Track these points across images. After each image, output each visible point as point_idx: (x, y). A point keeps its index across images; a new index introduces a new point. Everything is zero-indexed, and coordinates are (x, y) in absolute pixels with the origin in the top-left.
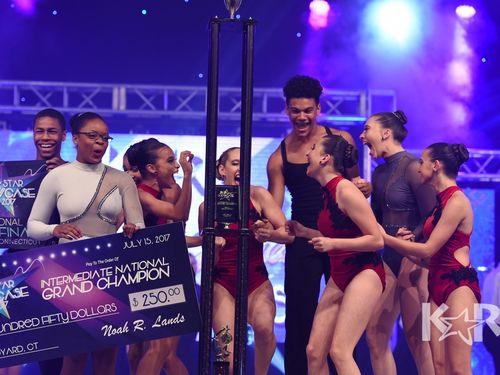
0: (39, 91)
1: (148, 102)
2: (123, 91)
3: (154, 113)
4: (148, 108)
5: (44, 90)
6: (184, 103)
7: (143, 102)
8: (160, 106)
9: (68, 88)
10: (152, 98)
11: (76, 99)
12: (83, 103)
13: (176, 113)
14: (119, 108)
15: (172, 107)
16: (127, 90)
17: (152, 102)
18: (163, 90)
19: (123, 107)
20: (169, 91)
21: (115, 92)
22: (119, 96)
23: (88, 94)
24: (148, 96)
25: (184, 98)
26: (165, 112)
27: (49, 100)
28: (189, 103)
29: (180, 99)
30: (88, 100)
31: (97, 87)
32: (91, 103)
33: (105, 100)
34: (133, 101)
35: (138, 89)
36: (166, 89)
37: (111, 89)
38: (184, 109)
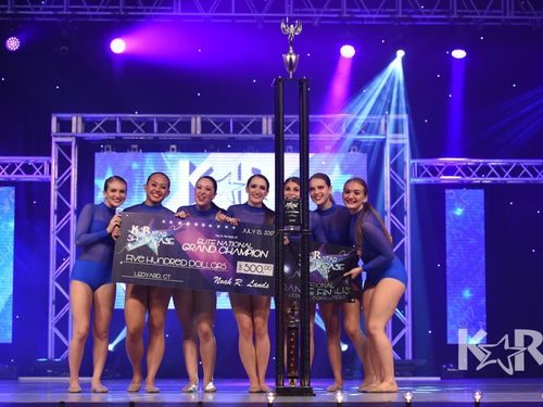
0: (135, 121)
1: (218, 128)
2: (199, 120)
3: (223, 136)
4: (218, 132)
5: (139, 121)
7: (214, 127)
8: (227, 131)
9: (157, 118)
10: (221, 124)
11: (163, 127)
12: (169, 130)
13: (240, 136)
14: (196, 133)
15: (236, 130)
16: (202, 119)
17: (221, 127)
18: (230, 119)
19: (199, 132)
20: (233, 119)
21: (193, 121)
22: (196, 123)
23: (172, 123)
24: (218, 124)
25: (246, 124)
26: (231, 135)
28: (249, 127)
29: (243, 125)
30: (172, 127)
31: (179, 117)
33: (185, 127)
34: (206, 127)
36: (232, 117)
37: (190, 119)
38: (245, 132)
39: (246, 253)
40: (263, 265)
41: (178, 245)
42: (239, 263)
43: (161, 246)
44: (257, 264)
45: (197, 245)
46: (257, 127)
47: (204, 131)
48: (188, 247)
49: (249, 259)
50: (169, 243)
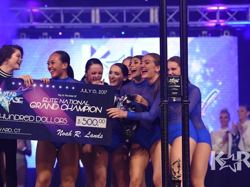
0: (46, 13)
1: (113, 18)
2: (98, 11)
3: (118, 24)
4: (114, 21)
5: (49, 13)
6: (136, 17)
7: (111, 18)
8: (121, 20)
9: (64, 11)
10: (116, 15)
11: (68, 18)
12: (73, 20)
13: (132, 24)
14: (95, 22)
15: (129, 20)
16: (100, 10)
17: (116, 18)
18: (123, 10)
19: (98, 21)
20: (126, 10)
21: (93, 12)
22: (95, 14)
23: (76, 14)
24: (113, 14)
25: (136, 14)
26: (125, 24)
27: (52, 19)
28: (140, 17)
29: (134, 15)
30: (76, 17)
31: (82, 9)
32: (78, 20)
33: (86, 17)
34: (104, 17)
35: (107, 9)
36: (125, 9)
37: (90, 11)
38: (136, 21)
39: (84, 109)
40: (98, 119)
41: (26, 103)
42: (78, 118)
43: (12, 105)
44: (93, 119)
45: (43, 103)
46: (146, 17)
47: (102, 20)
48: (35, 105)
49: (86, 114)
50: (19, 101)
